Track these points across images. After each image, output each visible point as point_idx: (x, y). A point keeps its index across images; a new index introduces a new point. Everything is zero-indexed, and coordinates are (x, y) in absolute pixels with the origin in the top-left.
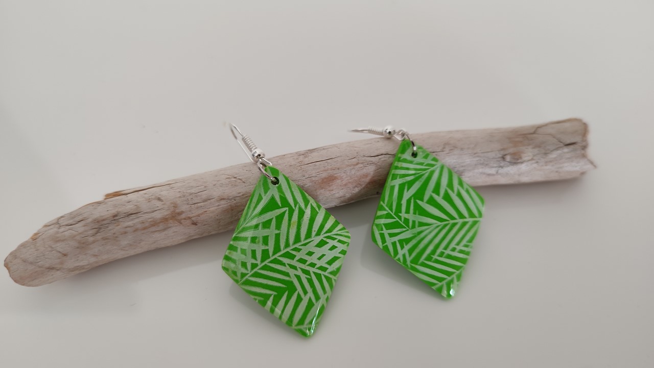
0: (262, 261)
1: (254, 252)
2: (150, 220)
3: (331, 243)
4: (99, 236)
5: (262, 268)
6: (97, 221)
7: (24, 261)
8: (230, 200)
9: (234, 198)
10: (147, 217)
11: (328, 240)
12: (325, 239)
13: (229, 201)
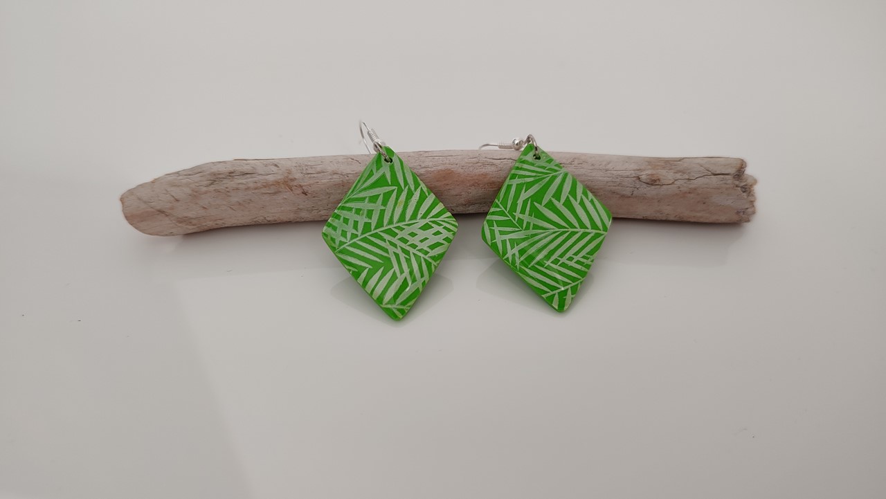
0: (362, 234)
1: (356, 223)
2: (263, 181)
3: (436, 228)
4: (211, 188)
5: (361, 240)
6: (214, 174)
7: (139, 199)
8: (343, 175)
9: (347, 175)
10: (260, 178)
11: (433, 225)
12: (430, 223)
13: (341, 176)
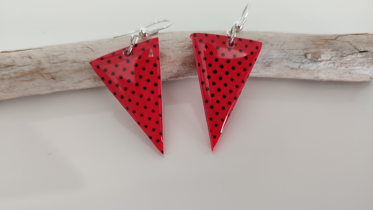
2: (21, 72)
10: (19, 69)
